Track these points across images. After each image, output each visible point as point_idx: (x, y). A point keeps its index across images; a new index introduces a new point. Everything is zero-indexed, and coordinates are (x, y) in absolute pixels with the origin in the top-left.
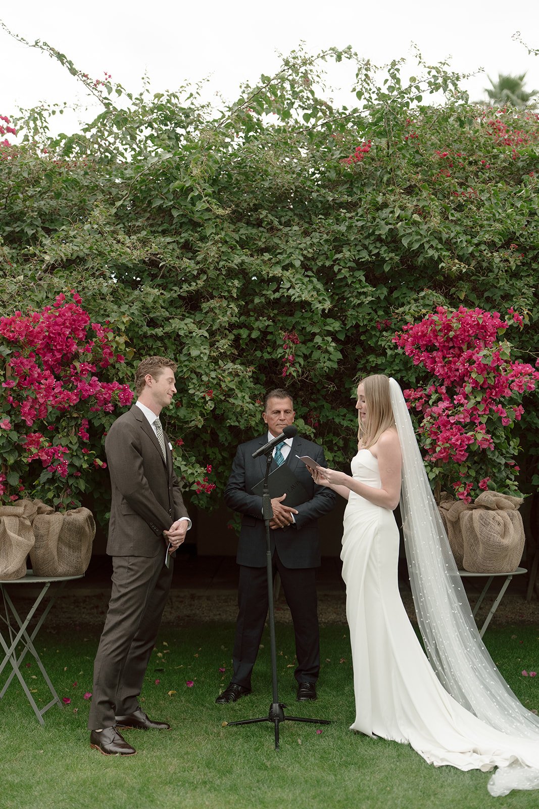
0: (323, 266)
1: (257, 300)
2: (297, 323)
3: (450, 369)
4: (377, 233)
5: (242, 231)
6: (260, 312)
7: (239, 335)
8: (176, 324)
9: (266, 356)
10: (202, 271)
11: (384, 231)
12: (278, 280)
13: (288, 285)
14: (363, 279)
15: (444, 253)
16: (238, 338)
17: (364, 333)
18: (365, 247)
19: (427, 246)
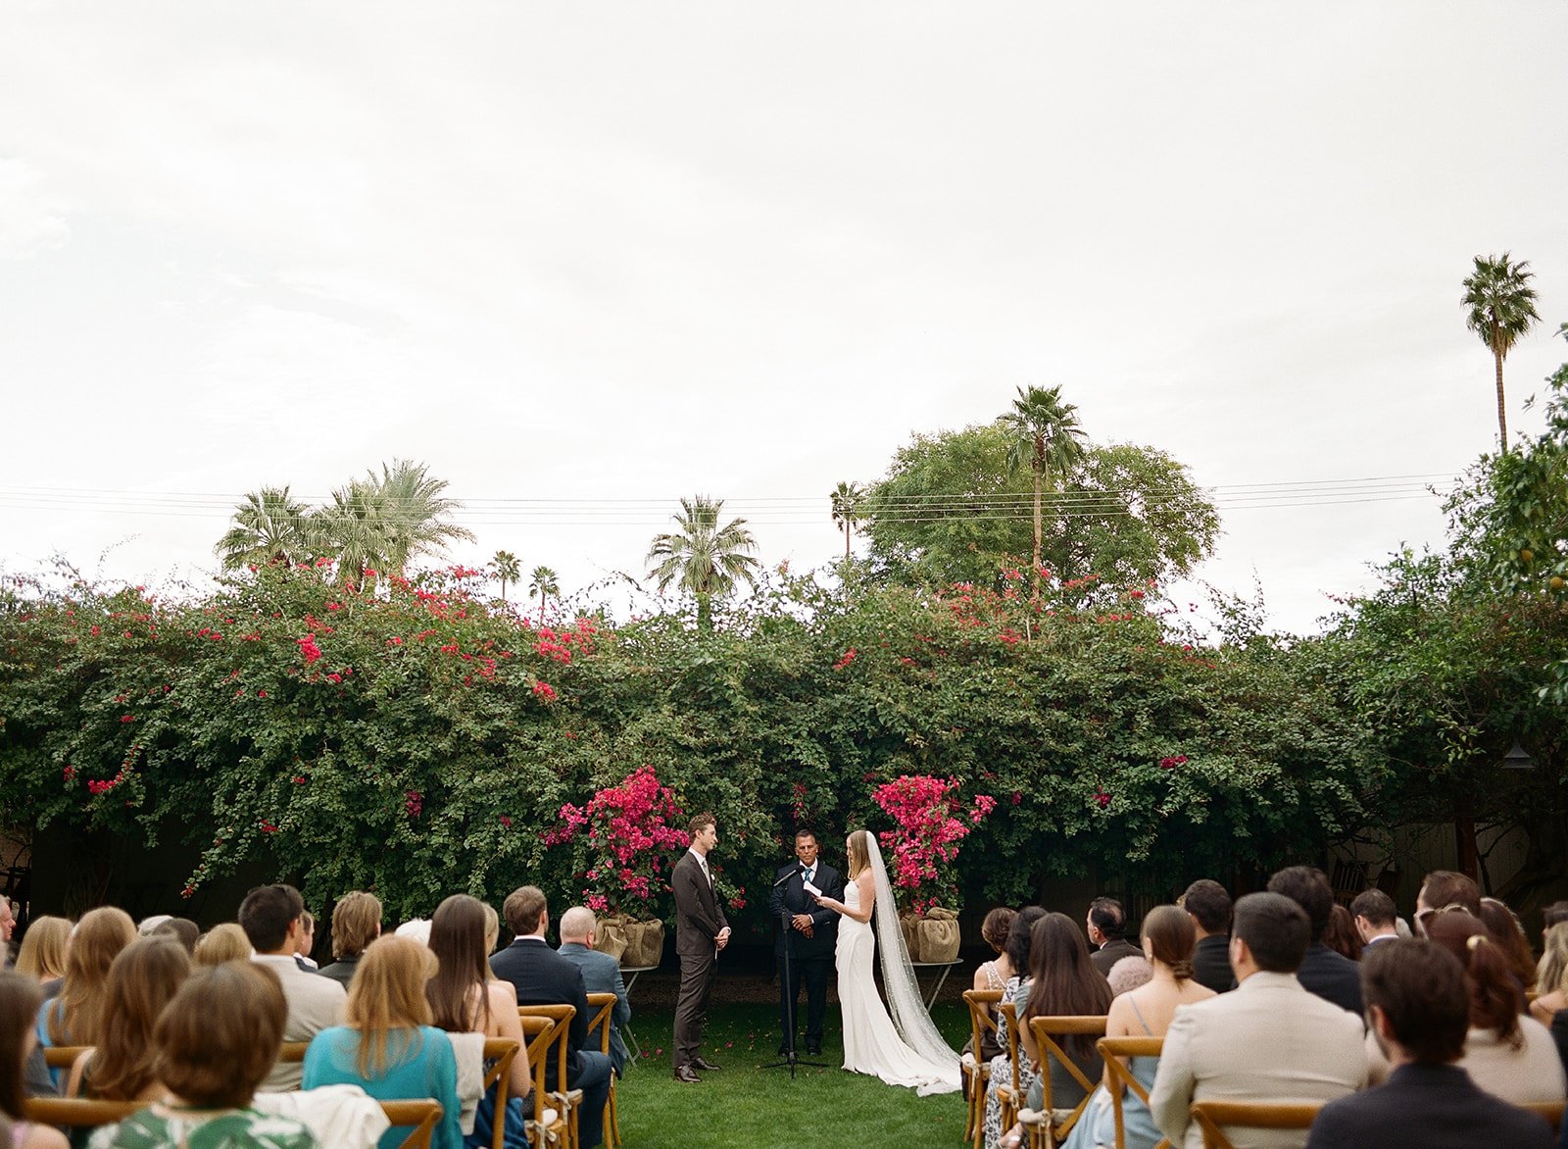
0: (824, 732)
1: (774, 761)
2: (805, 776)
3: (910, 820)
4: (862, 711)
5: (764, 707)
6: (777, 768)
7: (762, 785)
8: (716, 781)
9: (783, 802)
10: (735, 741)
11: (866, 711)
12: (792, 748)
13: (798, 751)
14: (853, 744)
15: (909, 730)
16: (761, 787)
17: (854, 783)
18: (854, 720)
19: (896, 724)
